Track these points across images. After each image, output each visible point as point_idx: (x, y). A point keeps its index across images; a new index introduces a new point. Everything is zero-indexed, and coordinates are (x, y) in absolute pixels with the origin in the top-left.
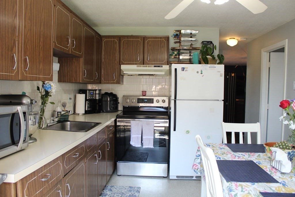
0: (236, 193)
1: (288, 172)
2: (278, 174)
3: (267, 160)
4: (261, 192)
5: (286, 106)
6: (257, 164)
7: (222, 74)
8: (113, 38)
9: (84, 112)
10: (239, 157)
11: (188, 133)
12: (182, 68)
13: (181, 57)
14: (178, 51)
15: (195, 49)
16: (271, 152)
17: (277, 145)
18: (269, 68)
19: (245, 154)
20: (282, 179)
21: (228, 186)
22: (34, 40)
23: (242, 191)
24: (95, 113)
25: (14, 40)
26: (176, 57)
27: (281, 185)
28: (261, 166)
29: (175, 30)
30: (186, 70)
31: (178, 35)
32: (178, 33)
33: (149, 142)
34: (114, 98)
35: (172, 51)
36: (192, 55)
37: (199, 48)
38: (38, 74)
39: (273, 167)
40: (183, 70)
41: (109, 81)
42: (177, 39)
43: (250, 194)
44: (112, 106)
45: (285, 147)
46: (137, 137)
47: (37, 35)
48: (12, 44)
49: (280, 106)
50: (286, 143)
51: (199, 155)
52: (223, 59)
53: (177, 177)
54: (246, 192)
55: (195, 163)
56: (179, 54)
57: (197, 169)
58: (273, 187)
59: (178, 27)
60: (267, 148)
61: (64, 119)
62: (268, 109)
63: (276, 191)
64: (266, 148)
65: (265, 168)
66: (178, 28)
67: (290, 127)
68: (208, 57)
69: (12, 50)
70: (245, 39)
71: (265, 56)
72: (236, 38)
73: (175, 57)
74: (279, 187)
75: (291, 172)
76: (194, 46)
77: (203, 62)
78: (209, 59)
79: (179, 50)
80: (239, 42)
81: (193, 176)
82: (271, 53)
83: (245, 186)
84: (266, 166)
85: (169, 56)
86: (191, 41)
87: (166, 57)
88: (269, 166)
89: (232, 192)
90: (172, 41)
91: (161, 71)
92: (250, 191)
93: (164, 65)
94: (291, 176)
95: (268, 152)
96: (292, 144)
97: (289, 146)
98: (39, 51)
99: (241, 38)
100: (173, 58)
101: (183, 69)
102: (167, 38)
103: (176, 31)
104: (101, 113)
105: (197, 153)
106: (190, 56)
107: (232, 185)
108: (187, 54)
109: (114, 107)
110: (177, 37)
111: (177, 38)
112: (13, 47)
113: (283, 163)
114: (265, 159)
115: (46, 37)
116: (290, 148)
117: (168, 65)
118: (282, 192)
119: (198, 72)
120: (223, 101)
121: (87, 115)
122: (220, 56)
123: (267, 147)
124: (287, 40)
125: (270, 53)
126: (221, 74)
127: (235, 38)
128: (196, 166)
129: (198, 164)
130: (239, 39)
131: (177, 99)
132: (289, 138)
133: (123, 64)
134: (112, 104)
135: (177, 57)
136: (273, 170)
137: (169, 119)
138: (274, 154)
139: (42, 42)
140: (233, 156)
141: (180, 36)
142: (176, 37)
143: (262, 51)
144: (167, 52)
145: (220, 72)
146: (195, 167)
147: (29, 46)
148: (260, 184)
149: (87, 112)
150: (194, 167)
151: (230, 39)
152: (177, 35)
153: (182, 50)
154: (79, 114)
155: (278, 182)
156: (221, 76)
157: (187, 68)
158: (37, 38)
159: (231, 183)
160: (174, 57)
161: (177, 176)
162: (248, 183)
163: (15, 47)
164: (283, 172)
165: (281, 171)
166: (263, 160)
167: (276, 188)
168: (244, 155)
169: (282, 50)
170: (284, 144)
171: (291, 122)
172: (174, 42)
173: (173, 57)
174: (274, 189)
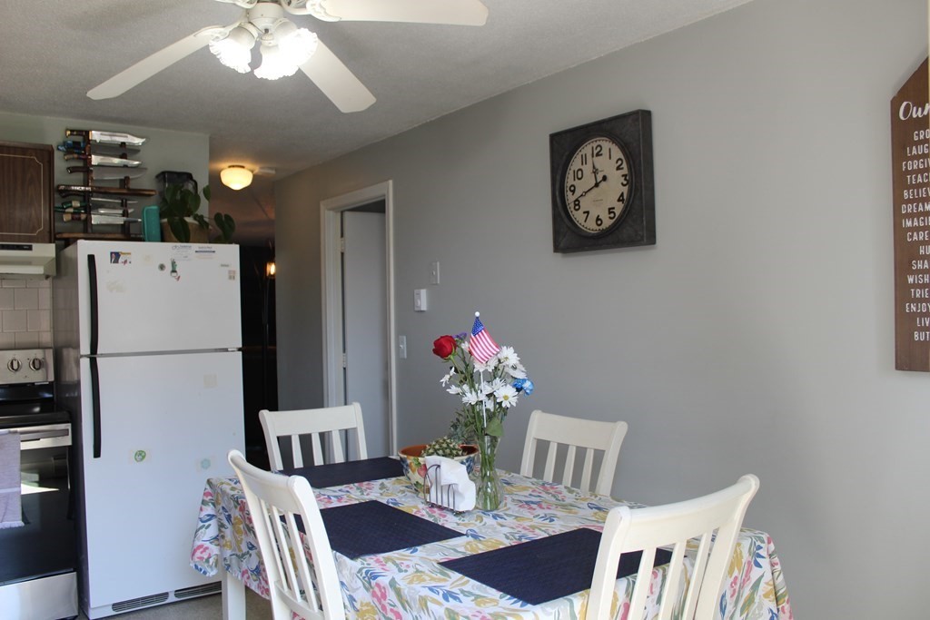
0: (391, 578)
1: (470, 509)
2: (450, 517)
3: (409, 494)
4: (441, 561)
5: (449, 350)
6: (390, 505)
7: (234, 272)
10: (339, 498)
11: (142, 460)
12: (112, 253)
13: (95, 220)
14: (82, 198)
15: (138, 193)
16: (424, 469)
17: (431, 451)
18: (342, 254)
19: (348, 489)
20: (465, 525)
21: (360, 571)
23: (400, 571)
26: (79, 219)
27: (470, 539)
28: (401, 508)
29: (67, 130)
30: (125, 262)
31: (80, 146)
32: (79, 139)
33: (6, 509)
35: (64, 197)
36: (130, 211)
37: (152, 191)
39: (433, 505)
40: (116, 261)
42: (78, 158)
43: (421, 572)
45: (448, 451)
49: (436, 352)
50: (448, 441)
51: (208, 515)
52: (232, 227)
53: (115, 607)
54: (411, 570)
55: (198, 543)
56: (89, 208)
57: (207, 561)
58: (457, 545)
59: (80, 121)
60: (410, 460)
62: (345, 369)
63: (469, 553)
64: (409, 462)
65: (415, 510)
66: (80, 124)
67: (465, 400)
68: (189, 220)
70: (273, 172)
71: (329, 221)
72: (248, 165)
73: (77, 216)
74: (468, 543)
75: (476, 508)
76: (133, 185)
77: (173, 235)
78: (190, 228)
79: (84, 196)
80: (256, 178)
81: (167, 594)
82: (347, 215)
83: (399, 559)
84: (416, 507)
85: (56, 212)
86: (126, 169)
87: (44, 214)
88: (421, 506)
89: (379, 578)
90: (60, 163)
91: (28, 262)
92: (417, 566)
93: (38, 242)
94: (478, 516)
95: (413, 471)
96: (460, 442)
97: (457, 447)
99: (261, 168)
100: (68, 221)
101: (116, 257)
102: (46, 154)
103: (71, 131)
105: (201, 510)
106: (125, 214)
107: (368, 564)
108: (114, 208)
110: (78, 153)
111: (76, 156)
113: (460, 489)
114: (403, 492)
116: (460, 453)
117: (50, 242)
118: (480, 552)
119: (162, 267)
120: (241, 353)
122: (223, 218)
123: (412, 458)
124: (391, 182)
125: (342, 213)
126: (230, 272)
127: (243, 167)
128: (202, 553)
129: (207, 544)
130: (257, 169)
131: (99, 352)
132: (452, 429)
135: (83, 217)
136: (435, 512)
137: (75, 419)
138: (431, 472)
140: (322, 497)
141: (87, 149)
142: (72, 153)
143: (322, 207)
144: (48, 198)
145: (227, 266)
146: (202, 555)
148: (428, 546)
150: (198, 554)
151: (230, 167)
152: (76, 144)
153: (98, 197)
155: (460, 535)
156: (230, 278)
157: (129, 254)
159: (365, 560)
160: (73, 219)
161: (114, 605)
162: (401, 551)
164: (461, 510)
165: (456, 509)
166: (400, 495)
167: (465, 547)
168: (348, 492)
169: (378, 207)
170: (445, 445)
171: (466, 387)
172: (68, 168)
173: (67, 218)
174: (462, 549)
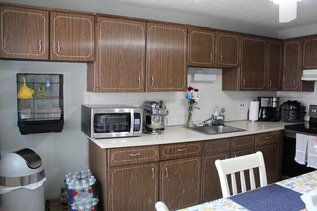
8: (294, 40)
9: (257, 119)
22: (162, 64)
24: (271, 121)
25: (140, 67)
33: (315, 162)
34: (294, 108)
38: (166, 87)
41: (289, 88)
44: (291, 116)
46: (302, 152)
47: (165, 60)
48: (138, 70)
61: (218, 123)
69: (138, 74)
98: (168, 70)
104: (280, 123)
109: (293, 117)
112: (139, 71)
115: (176, 59)
121: (261, 122)
133: (305, 69)
134: (292, 113)
139: (171, 64)
147: (156, 69)
149: (260, 119)
154: (251, 121)
158: (164, 61)
163: (140, 72)
